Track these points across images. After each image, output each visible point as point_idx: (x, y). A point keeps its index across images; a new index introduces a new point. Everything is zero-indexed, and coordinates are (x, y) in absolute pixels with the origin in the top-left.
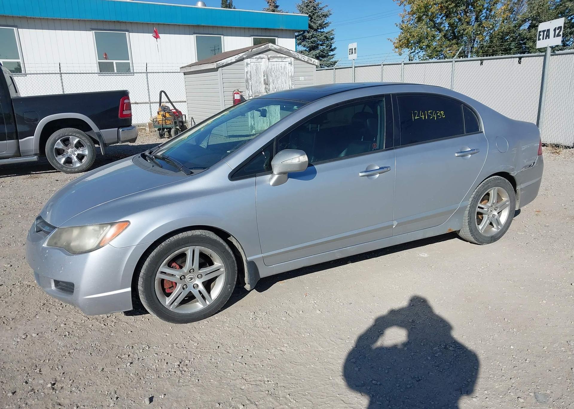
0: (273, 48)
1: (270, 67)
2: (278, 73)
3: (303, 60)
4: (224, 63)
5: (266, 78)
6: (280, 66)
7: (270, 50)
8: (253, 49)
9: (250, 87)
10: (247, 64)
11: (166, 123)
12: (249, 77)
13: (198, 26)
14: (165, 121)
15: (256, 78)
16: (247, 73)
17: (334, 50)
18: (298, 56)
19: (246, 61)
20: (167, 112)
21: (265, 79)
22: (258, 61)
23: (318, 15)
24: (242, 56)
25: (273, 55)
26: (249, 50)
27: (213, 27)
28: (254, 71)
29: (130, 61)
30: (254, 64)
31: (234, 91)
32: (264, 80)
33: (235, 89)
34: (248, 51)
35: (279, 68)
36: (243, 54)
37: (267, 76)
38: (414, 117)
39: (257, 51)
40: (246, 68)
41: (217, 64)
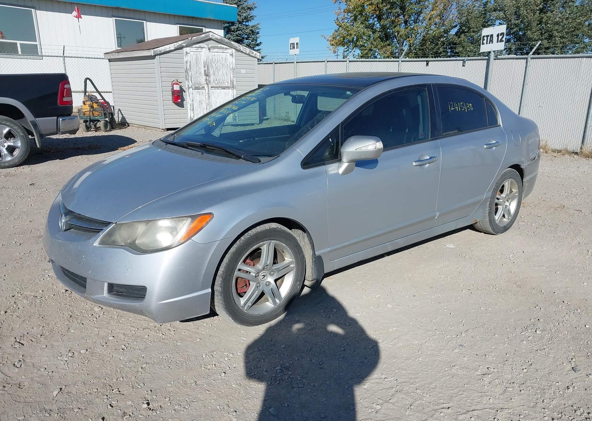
0: (214, 38)
1: (210, 58)
2: (219, 64)
3: (245, 52)
4: (161, 51)
5: (206, 69)
6: (221, 57)
7: (210, 39)
8: (194, 38)
9: (190, 78)
10: (187, 53)
11: (93, 114)
12: (189, 67)
13: (118, 9)
14: (92, 112)
15: (196, 68)
16: (186, 63)
17: (260, 45)
18: (240, 48)
19: (185, 49)
20: (94, 102)
21: (205, 70)
22: (198, 50)
23: (243, 7)
24: (181, 44)
25: (214, 45)
26: (189, 38)
27: (135, 11)
28: (194, 61)
29: (37, 43)
30: (194, 53)
31: (173, 82)
32: (205, 71)
33: (174, 79)
34: (188, 39)
35: (220, 59)
36: (183, 42)
37: (208, 67)
38: (451, 108)
39: (197, 40)
40: (186, 57)
41: (155, 51)
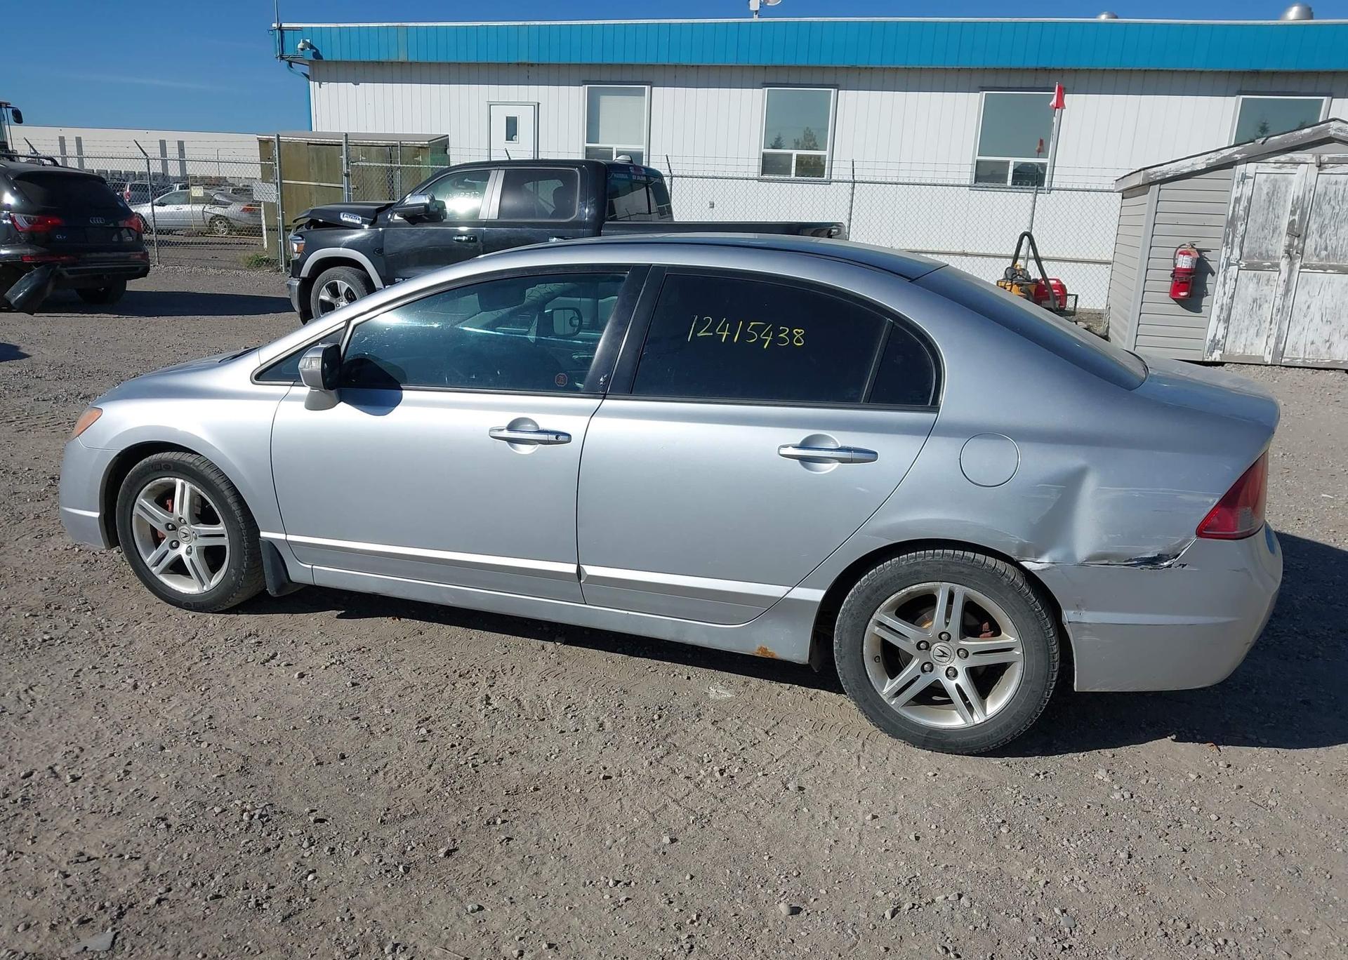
1: (1320, 188)
4: (1167, 174)
5: (1296, 218)
7: (1330, 140)
8: (1273, 138)
9: (1237, 240)
10: (1244, 177)
12: (1242, 213)
13: (1256, 73)
15: (1265, 215)
16: (1235, 202)
19: (1240, 169)
21: (1294, 220)
22: (1283, 171)
24: (1230, 155)
25: (1342, 155)
26: (1256, 140)
27: (1303, 74)
28: (1264, 197)
29: (1047, 160)
30: (1267, 178)
31: (1180, 247)
32: (1292, 223)
33: (1187, 241)
34: (1253, 141)
36: (1235, 149)
37: (1303, 214)
38: (696, 331)
39: (1282, 144)
40: (1238, 187)
41: (1149, 175)
